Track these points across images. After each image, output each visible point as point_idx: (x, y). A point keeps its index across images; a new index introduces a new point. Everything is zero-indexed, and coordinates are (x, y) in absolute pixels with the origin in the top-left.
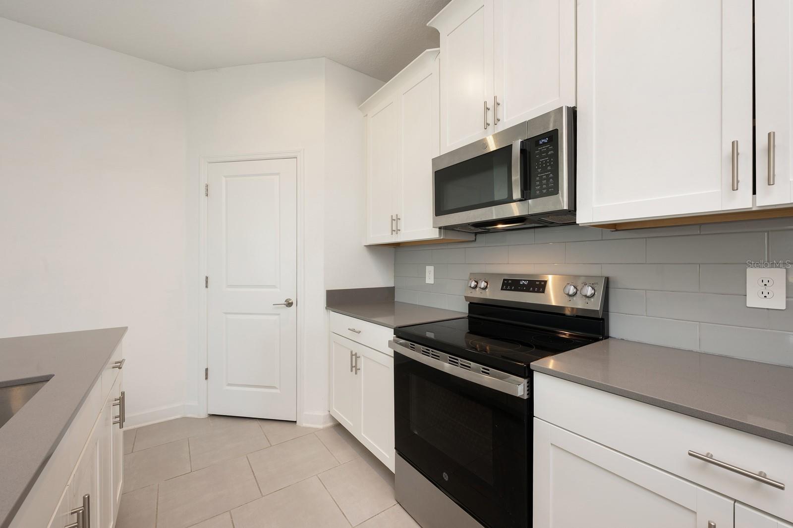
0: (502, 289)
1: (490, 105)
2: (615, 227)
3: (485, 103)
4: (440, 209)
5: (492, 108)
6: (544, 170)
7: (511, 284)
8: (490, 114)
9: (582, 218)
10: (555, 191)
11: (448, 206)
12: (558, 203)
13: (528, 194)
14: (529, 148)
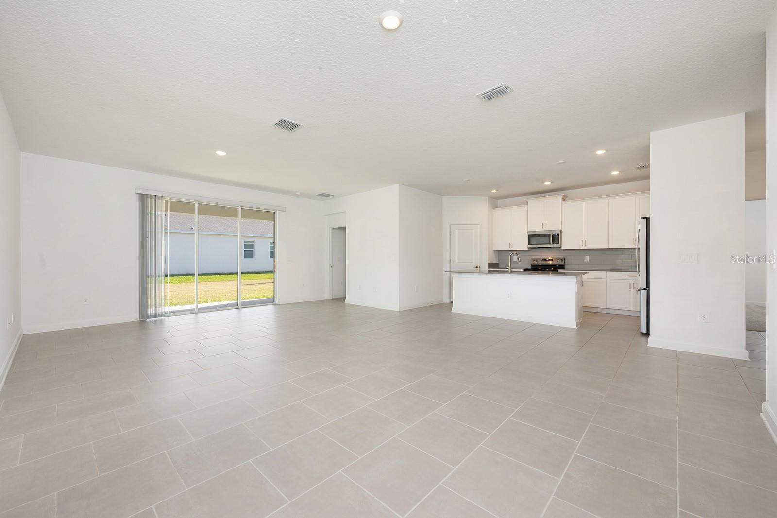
0: (541, 261)
2: (567, 249)
3: (543, 223)
4: (529, 243)
5: (544, 225)
6: (556, 240)
7: (544, 260)
9: (562, 248)
10: (558, 243)
11: (531, 243)
12: (559, 245)
13: (553, 243)
14: (554, 235)
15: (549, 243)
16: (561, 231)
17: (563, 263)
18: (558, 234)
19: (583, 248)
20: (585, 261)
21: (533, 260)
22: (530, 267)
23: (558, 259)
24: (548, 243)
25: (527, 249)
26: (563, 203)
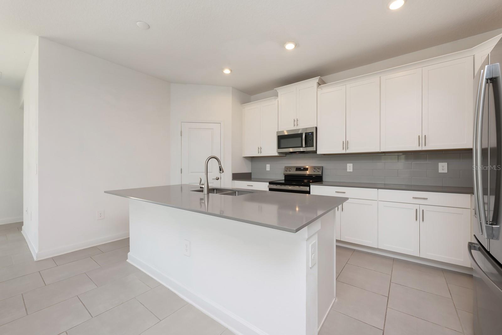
0: (296, 171)
1: (296, 120)
2: (324, 155)
3: (294, 119)
4: (279, 147)
5: (296, 121)
6: (310, 141)
7: (298, 169)
8: (296, 122)
9: (318, 152)
10: (313, 146)
11: (282, 146)
12: (313, 149)
13: (306, 146)
14: (307, 135)
15: (302, 146)
16: (316, 128)
17: (320, 173)
18: (312, 133)
19: (344, 152)
20: (348, 170)
21: (287, 168)
22: (281, 178)
23: (315, 168)
24: (300, 146)
25: (277, 154)
26: (319, 89)
